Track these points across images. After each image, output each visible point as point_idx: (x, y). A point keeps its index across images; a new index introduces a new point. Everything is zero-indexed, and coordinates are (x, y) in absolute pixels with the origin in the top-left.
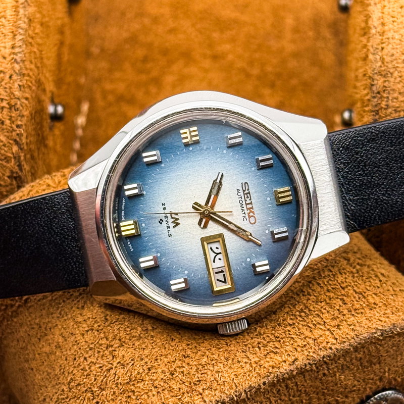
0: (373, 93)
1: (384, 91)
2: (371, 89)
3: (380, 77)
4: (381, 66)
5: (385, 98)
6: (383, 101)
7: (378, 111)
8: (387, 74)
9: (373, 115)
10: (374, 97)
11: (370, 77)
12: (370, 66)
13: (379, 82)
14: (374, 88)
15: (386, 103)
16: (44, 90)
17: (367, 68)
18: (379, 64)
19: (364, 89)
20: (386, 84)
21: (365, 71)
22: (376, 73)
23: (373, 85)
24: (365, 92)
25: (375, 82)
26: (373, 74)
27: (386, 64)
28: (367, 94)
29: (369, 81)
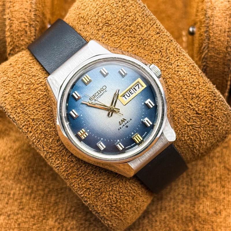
0: (206, 18)
1: (212, 17)
2: (205, 16)
3: (210, 10)
4: (210, 5)
5: (212, 20)
6: (211, 21)
7: (208, 26)
8: (213, 9)
9: (206, 28)
10: (207, 20)
11: (205, 10)
12: (205, 5)
13: (209, 13)
14: (207, 15)
15: (212, 23)
16: (46, 18)
17: (204, 6)
18: (209, 4)
19: (202, 16)
20: (213, 13)
21: (202, 7)
22: (208, 8)
23: (206, 14)
24: (202, 17)
25: (208, 13)
26: (206, 9)
27: (213, 4)
28: (204, 18)
29: (204, 12)
